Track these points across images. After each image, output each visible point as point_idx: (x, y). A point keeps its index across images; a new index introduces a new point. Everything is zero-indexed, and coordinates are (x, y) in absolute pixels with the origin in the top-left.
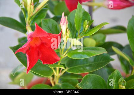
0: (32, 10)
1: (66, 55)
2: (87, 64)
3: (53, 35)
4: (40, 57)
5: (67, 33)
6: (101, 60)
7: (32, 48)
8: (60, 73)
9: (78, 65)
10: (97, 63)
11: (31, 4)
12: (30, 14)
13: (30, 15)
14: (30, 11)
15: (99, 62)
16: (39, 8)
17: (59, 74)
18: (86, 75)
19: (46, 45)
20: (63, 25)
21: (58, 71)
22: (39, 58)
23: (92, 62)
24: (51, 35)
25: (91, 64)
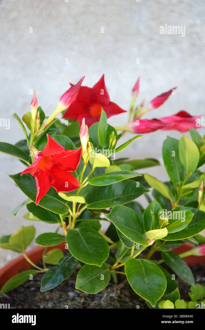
0: (38, 126)
1: (87, 183)
2: (114, 197)
3: (70, 151)
4: (53, 183)
5: (89, 148)
6: (131, 192)
7: (41, 171)
8: (78, 212)
9: (101, 199)
10: (127, 195)
11: (36, 118)
12: (35, 132)
13: (34, 134)
14: (35, 128)
15: (129, 195)
16: (47, 125)
17: (76, 214)
18: (115, 206)
19: (61, 166)
20: (83, 136)
21: (74, 209)
22: (52, 185)
23: (120, 196)
24: (67, 152)
25: (118, 197)
